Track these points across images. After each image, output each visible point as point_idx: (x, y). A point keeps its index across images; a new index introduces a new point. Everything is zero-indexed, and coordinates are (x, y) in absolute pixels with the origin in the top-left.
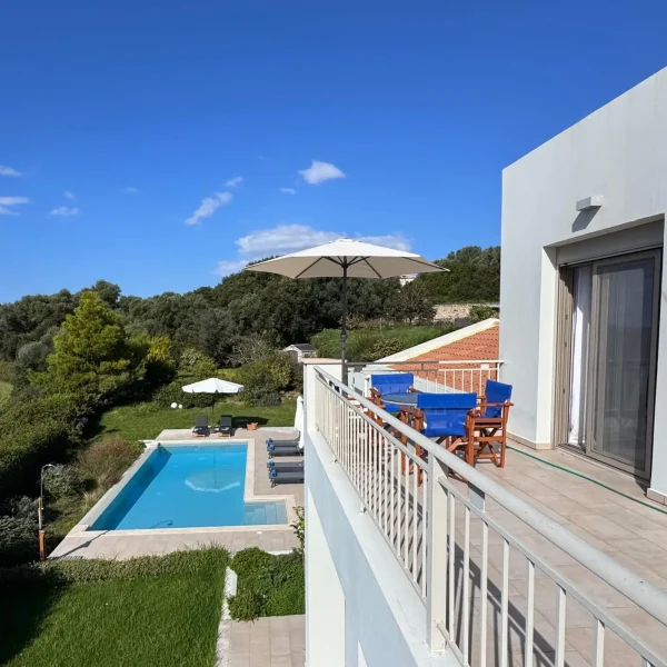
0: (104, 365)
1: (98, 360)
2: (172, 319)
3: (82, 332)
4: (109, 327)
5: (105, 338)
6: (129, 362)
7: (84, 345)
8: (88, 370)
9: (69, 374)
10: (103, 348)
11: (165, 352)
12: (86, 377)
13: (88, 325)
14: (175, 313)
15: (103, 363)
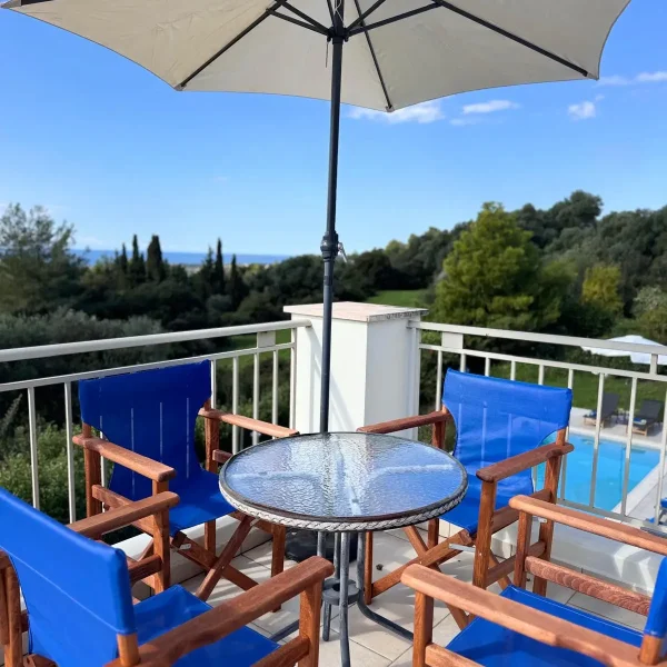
0: (498, 301)
1: (491, 295)
2: (652, 243)
3: (476, 254)
4: (510, 249)
5: (502, 264)
6: (531, 299)
7: (474, 272)
8: (476, 307)
9: (452, 309)
10: (499, 278)
11: (609, 289)
12: (472, 315)
13: (484, 246)
14: (657, 235)
15: (496, 298)
